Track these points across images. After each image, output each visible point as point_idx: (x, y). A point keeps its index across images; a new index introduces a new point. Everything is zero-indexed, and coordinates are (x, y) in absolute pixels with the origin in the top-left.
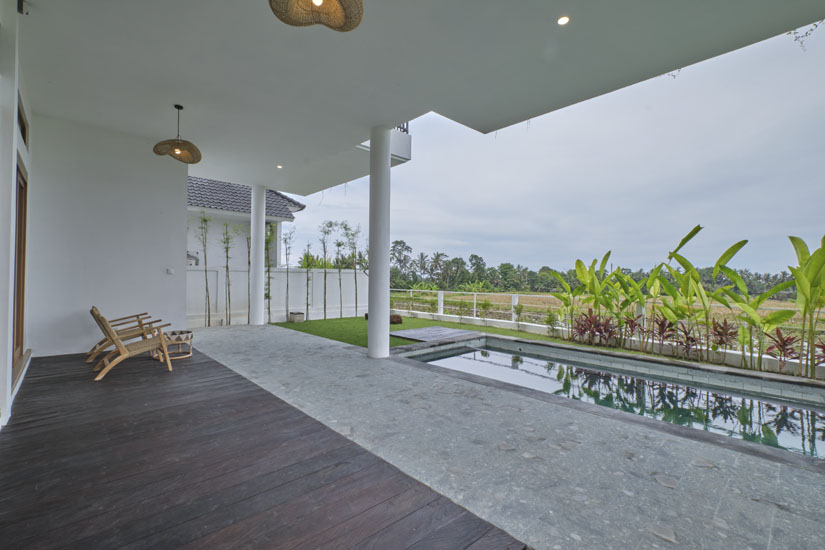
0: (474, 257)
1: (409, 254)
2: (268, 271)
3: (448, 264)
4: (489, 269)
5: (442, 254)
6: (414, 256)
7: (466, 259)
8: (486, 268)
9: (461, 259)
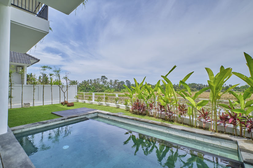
0: (127, 81)
1: (107, 80)
2: (11, 86)
3: (119, 83)
4: (132, 84)
5: (117, 80)
6: (108, 81)
7: (125, 82)
8: (131, 84)
9: (123, 81)
